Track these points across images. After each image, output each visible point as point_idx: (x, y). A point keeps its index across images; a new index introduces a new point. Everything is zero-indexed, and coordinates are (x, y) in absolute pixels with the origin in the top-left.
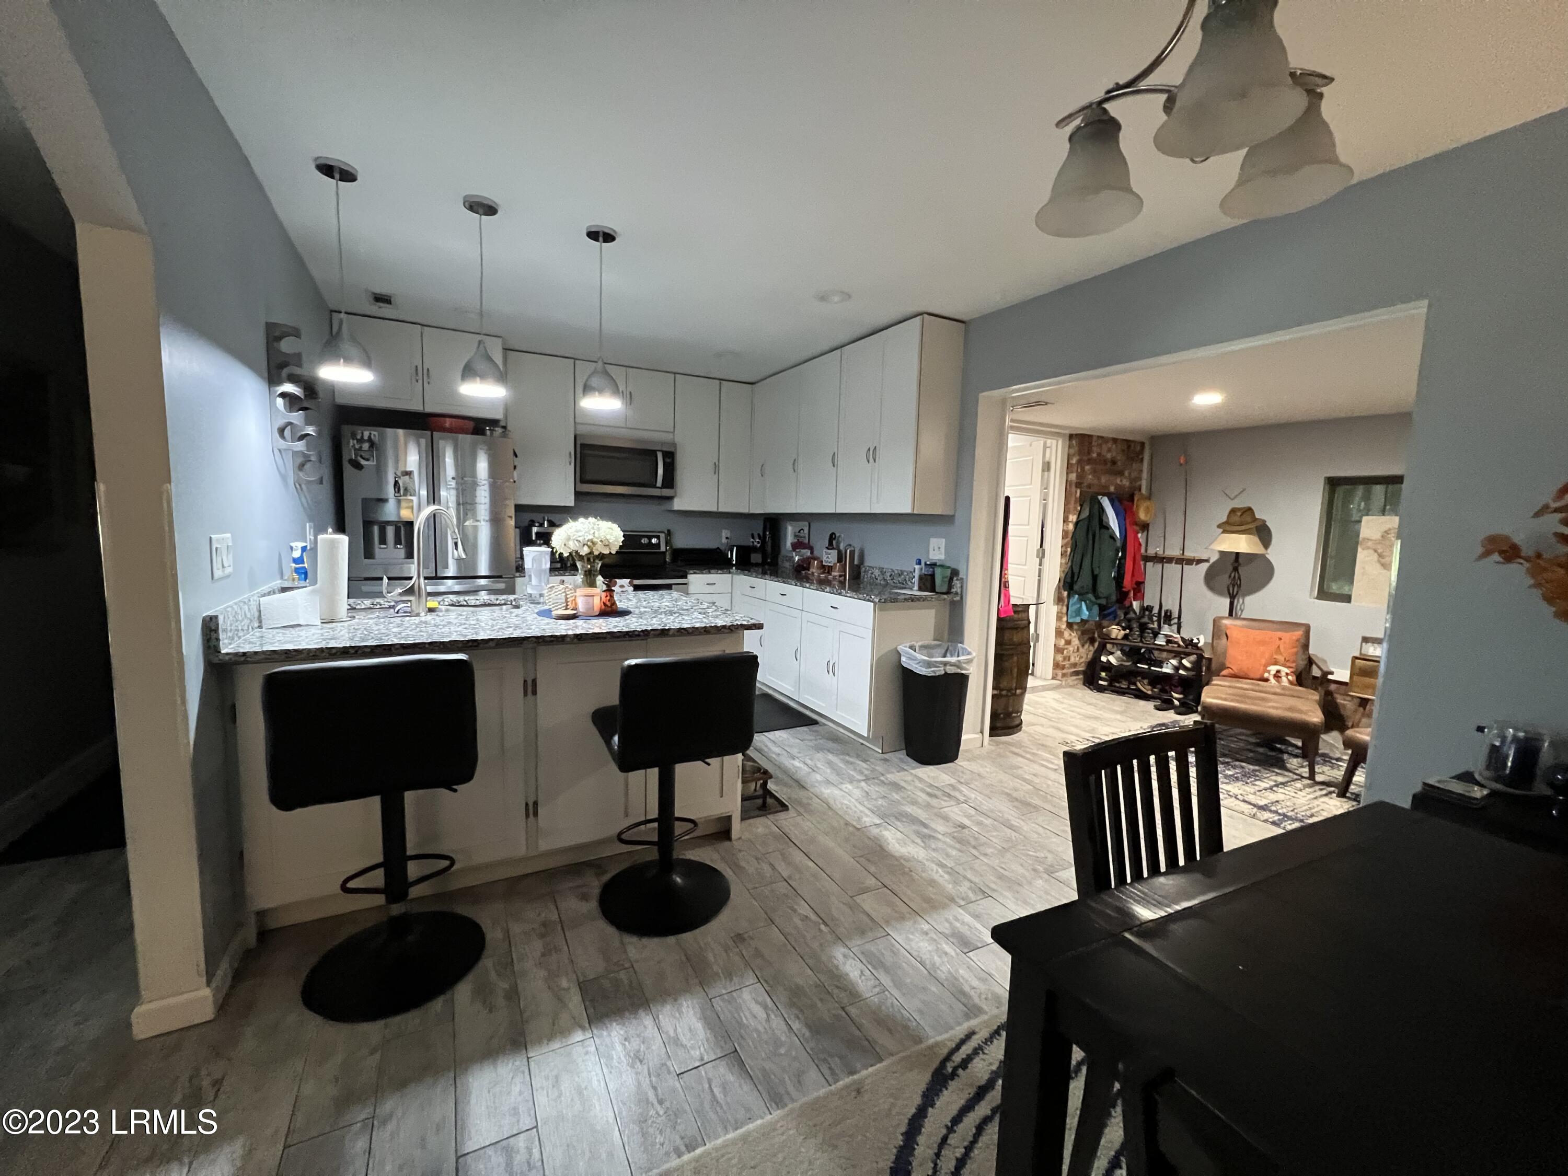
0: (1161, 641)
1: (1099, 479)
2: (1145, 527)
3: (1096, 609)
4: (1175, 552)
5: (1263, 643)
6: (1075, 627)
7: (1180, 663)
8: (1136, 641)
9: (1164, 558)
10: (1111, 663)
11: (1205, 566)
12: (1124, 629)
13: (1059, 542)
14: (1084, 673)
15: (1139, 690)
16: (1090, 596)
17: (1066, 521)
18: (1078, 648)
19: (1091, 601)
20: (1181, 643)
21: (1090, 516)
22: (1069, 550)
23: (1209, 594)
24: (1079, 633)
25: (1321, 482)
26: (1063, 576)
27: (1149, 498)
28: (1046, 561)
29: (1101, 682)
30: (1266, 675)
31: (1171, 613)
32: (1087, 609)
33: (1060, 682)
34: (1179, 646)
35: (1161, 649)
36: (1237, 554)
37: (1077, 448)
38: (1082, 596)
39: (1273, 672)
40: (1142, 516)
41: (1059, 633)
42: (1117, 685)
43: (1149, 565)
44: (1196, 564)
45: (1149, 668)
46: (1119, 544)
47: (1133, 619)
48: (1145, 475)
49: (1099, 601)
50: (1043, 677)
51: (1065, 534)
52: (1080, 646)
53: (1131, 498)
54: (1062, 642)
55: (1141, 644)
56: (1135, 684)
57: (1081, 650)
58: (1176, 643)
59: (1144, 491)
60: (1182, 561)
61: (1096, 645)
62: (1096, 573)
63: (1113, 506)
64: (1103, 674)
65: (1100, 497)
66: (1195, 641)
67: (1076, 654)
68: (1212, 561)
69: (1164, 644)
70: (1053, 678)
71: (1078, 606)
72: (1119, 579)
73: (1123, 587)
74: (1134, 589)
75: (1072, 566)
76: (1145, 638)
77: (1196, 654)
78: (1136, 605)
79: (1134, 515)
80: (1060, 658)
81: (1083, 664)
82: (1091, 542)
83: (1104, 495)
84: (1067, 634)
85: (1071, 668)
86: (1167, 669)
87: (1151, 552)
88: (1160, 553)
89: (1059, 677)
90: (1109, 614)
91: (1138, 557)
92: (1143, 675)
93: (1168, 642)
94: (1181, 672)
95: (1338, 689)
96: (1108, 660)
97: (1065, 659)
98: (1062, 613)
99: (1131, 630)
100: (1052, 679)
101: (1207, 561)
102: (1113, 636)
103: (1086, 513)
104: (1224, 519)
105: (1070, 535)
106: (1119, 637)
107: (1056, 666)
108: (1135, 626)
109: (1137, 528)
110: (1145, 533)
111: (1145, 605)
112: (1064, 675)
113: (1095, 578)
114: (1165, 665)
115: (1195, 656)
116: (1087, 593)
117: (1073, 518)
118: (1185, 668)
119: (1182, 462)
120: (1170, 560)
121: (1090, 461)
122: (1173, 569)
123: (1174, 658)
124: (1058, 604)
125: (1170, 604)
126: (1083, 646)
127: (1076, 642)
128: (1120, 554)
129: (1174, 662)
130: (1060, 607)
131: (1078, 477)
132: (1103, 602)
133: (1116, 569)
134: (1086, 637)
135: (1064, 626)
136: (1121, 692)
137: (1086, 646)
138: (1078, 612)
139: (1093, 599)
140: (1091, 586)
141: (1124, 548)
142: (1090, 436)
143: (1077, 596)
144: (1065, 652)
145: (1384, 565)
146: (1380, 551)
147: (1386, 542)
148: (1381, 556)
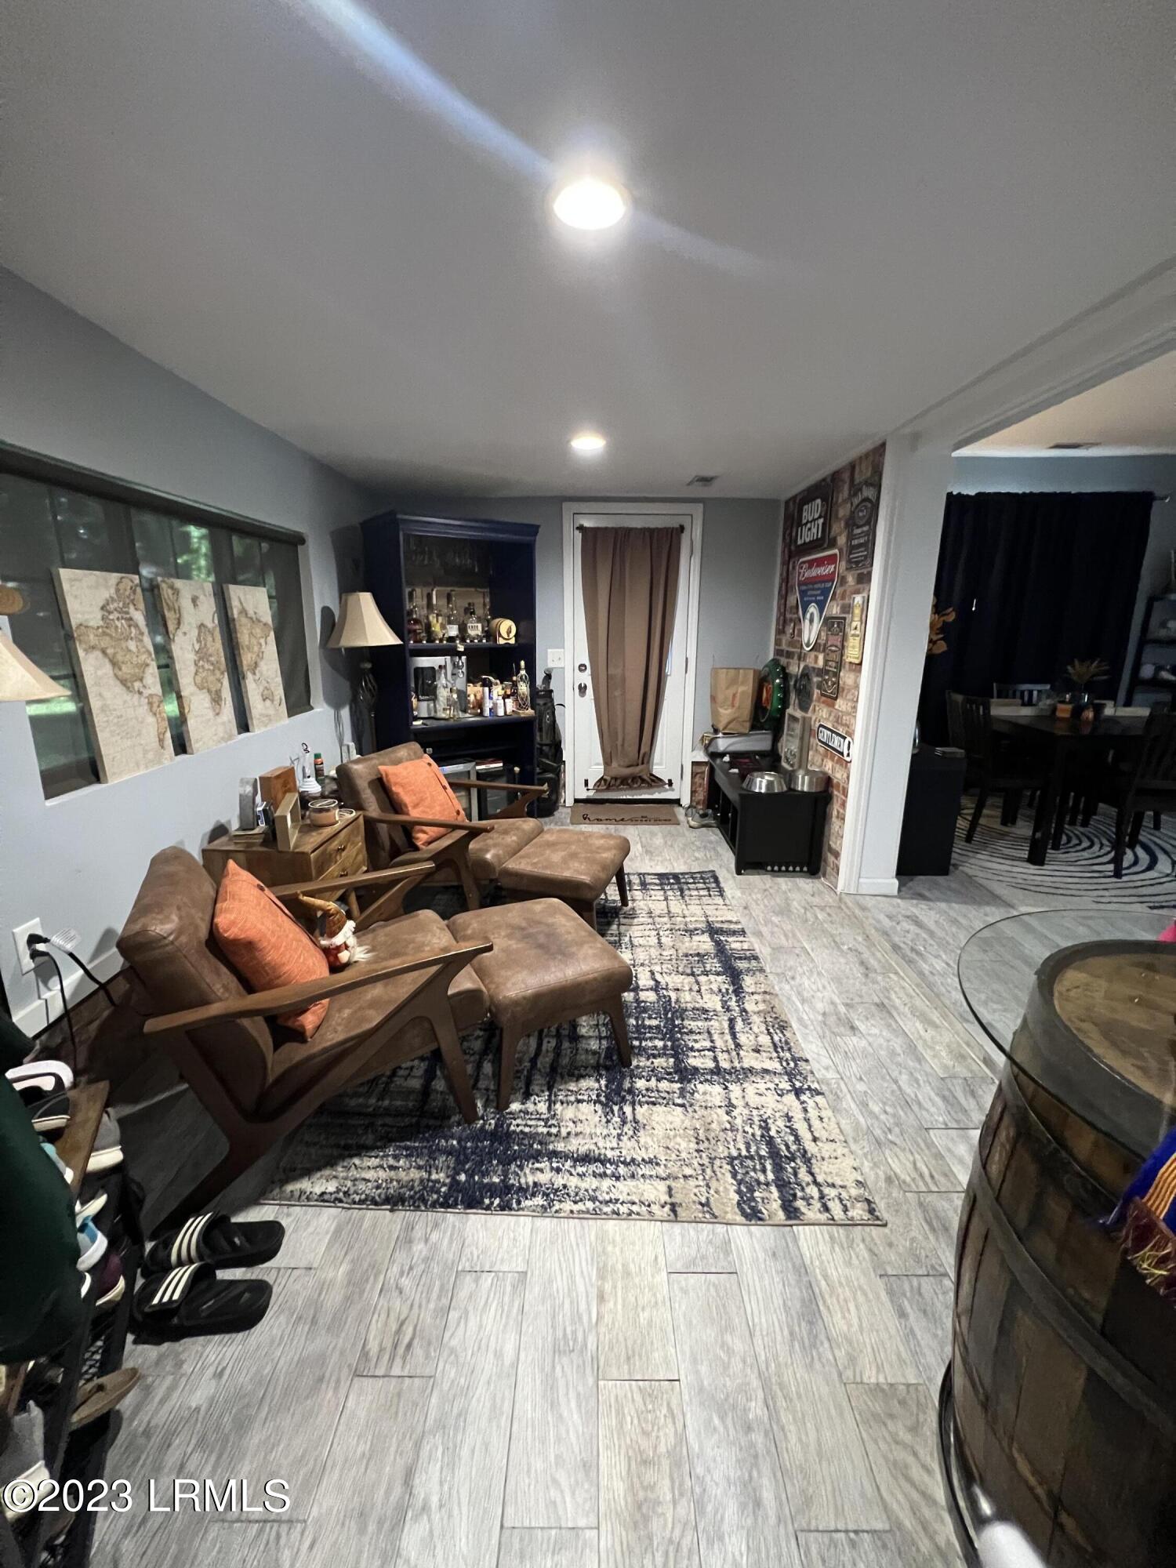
145: (124, 682)
146: (110, 651)
147: (112, 631)
148: (114, 664)
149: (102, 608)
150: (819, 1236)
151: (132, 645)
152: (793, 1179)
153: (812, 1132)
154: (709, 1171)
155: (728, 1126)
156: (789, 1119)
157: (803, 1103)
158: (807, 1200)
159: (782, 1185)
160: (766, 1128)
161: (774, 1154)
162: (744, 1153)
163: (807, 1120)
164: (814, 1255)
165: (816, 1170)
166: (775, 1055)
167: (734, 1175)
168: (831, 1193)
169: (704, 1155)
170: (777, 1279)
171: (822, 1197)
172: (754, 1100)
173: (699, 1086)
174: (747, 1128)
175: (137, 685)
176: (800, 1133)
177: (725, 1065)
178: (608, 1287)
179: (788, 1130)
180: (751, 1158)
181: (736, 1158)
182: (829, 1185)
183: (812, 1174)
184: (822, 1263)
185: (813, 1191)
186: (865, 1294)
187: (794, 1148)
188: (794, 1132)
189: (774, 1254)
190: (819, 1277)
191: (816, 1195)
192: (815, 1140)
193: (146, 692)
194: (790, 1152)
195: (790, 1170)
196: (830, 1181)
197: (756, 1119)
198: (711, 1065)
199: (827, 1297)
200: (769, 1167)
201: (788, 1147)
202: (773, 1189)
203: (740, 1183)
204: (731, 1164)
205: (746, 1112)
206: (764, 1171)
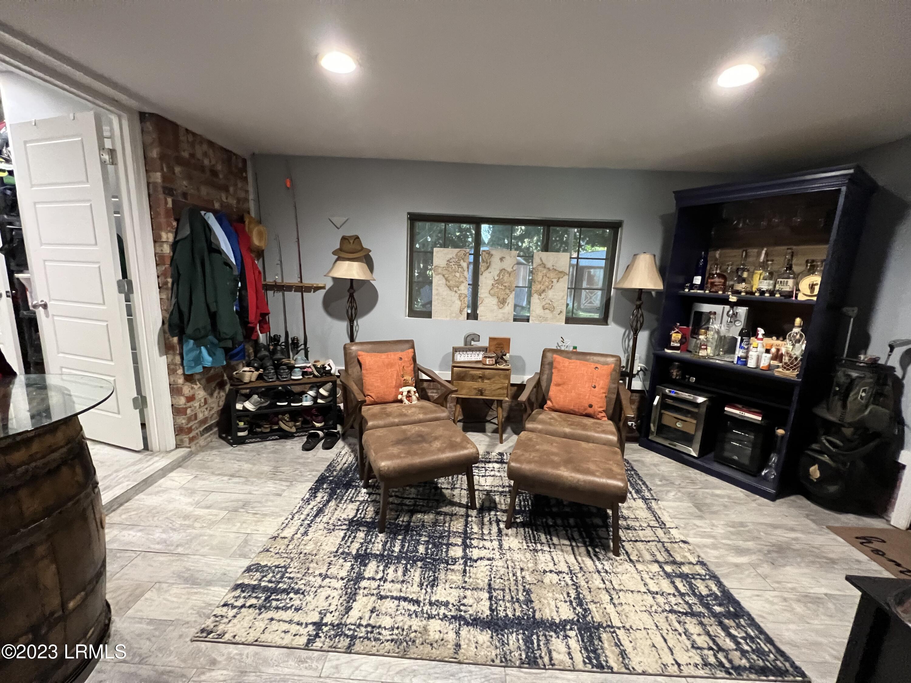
0: (297, 376)
1: (198, 189)
2: (260, 254)
3: (220, 353)
4: (294, 280)
5: (391, 365)
6: (197, 377)
7: (318, 392)
8: (272, 380)
9: (283, 286)
10: (248, 410)
11: (322, 292)
12: (257, 369)
13: (153, 271)
14: (218, 424)
15: (281, 429)
16: (211, 338)
17: (157, 240)
18: (205, 399)
19: (212, 343)
20: (316, 373)
21: (192, 237)
22: (170, 280)
23: (329, 319)
24: (204, 381)
25: (405, 217)
26: (167, 316)
27: (260, 222)
28: (136, 296)
29: (240, 434)
30: (400, 397)
31: (298, 340)
32: (210, 355)
33: (189, 449)
34: (315, 376)
35: (297, 383)
36: (352, 280)
37: (154, 136)
38: (199, 341)
39: (405, 394)
40: (256, 241)
41: (175, 390)
42: (259, 430)
43: (270, 293)
44: (314, 292)
45: (289, 405)
46: (236, 272)
47: (265, 356)
48: (251, 196)
49: (222, 344)
50: (163, 449)
51: (160, 260)
52: (208, 397)
53: (241, 220)
54: (182, 401)
55: (277, 383)
56: (277, 424)
57: (210, 400)
58: (311, 373)
59: (253, 214)
60: (302, 289)
61: (227, 387)
62: (213, 309)
63: (221, 225)
64: (241, 424)
65: (203, 213)
66: (328, 368)
67: (203, 409)
68: (327, 287)
69: (301, 377)
70: (178, 446)
71: (195, 353)
72: (243, 313)
73: (249, 323)
74: (260, 322)
75: (177, 304)
76: (281, 375)
77: (331, 382)
78: (262, 338)
79: (248, 239)
80: (182, 420)
81: (215, 415)
82: (199, 269)
83: (208, 210)
84: (187, 390)
85: (200, 426)
86: (307, 402)
87: (270, 280)
88: (279, 281)
89: (187, 444)
90: (237, 354)
91: (260, 287)
92: (284, 411)
93: (304, 374)
94: (320, 401)
95: (429, 385)
96: (244, 407)
97: (189, 420)
98: (176, 365)
99: (265, 369)
100: (177, 448)
101: (323, 288)
102: (246, 379)
103: (186, 232)
104: (338, 246)
105: (168, 262)
106: (253, 379)
107: (179, 431)
108: (268, 364)
109: (253, 255)
110: (261, 260)
111: (272, 335)
112: (191, 440)
113: (213, 316)
114: (304, 399)
115: (331, 384)
116: (206, 336)
117: (168, 237)
118: (323, 397)
119: (288, 186)
120: (289, 288)
121: (180, 161)
122: (293, 297)
123: (311, 389)
124: (166, 354)
125: (296, 332)
126: (211, 395)
127: (201, 394)
128: (240, 285)
129: (312, 393)
130: (171, 357)
131: (164, 177)
132: (229, 344)
133: (237, 302)
134: (213, 385)
135: (181, 381)
136: (264, 437)
137: (216, 394)
138: (198, 360)
139: (216, 341)
140: (209, 327)
141: (242, 277)
142: (175, 126)
143: (192, 342)
144: (189, 411)
145: (449, 287)
146: (446, 276)
147: (450, 269)
148: (446, 279)
149: (448, 261)
150: (216, 599)
151: (458, 275)
152: (254, 595)
153: (279, 621)
154: (286, 555)
155: (310, 572)
156: (297, 610)
157: (307, 625)
158: (237, 598)
159: (254, 588)
160: (297, 592)
161: (275, 591)
162: (287, 575)
163: (290, 622)
164: (209, 592)
165: (251, 610)
166: (364, 622)
167: (277, 567)
168: (232, 613)
169: (297, 556)
170: (214, 571)
171: (233, 607)
172: (324, 593)
173: (349, 564)
174: (303, 582)
175: (455, 289)
176: (281, 612)
177: (364, 584)
178: (258, 516)
179: (289, 605)
180: (282, 577)
181: (286, 570)
182: (237, 614)
183: (250, 607)
184: (204, 594)
185: (239, 603)
186: (174, 608)
187: (274, 603)
188: (285, 608)
189: (225, 574)
190: (199, 590)
191: (236, 604)
192: (272, 619)
193: (459, 292)
194: (273, 599)
195: (260, 595)
196: (238, 616)
197: (308, 589)
198: (367, 575)
199: (189, 590)
200: (270, 585)
201: (277, 600)
202: (256, 583)
203: (270, 568)
204: (284, 567)
205: (317, 585)
206: (270, 581)
